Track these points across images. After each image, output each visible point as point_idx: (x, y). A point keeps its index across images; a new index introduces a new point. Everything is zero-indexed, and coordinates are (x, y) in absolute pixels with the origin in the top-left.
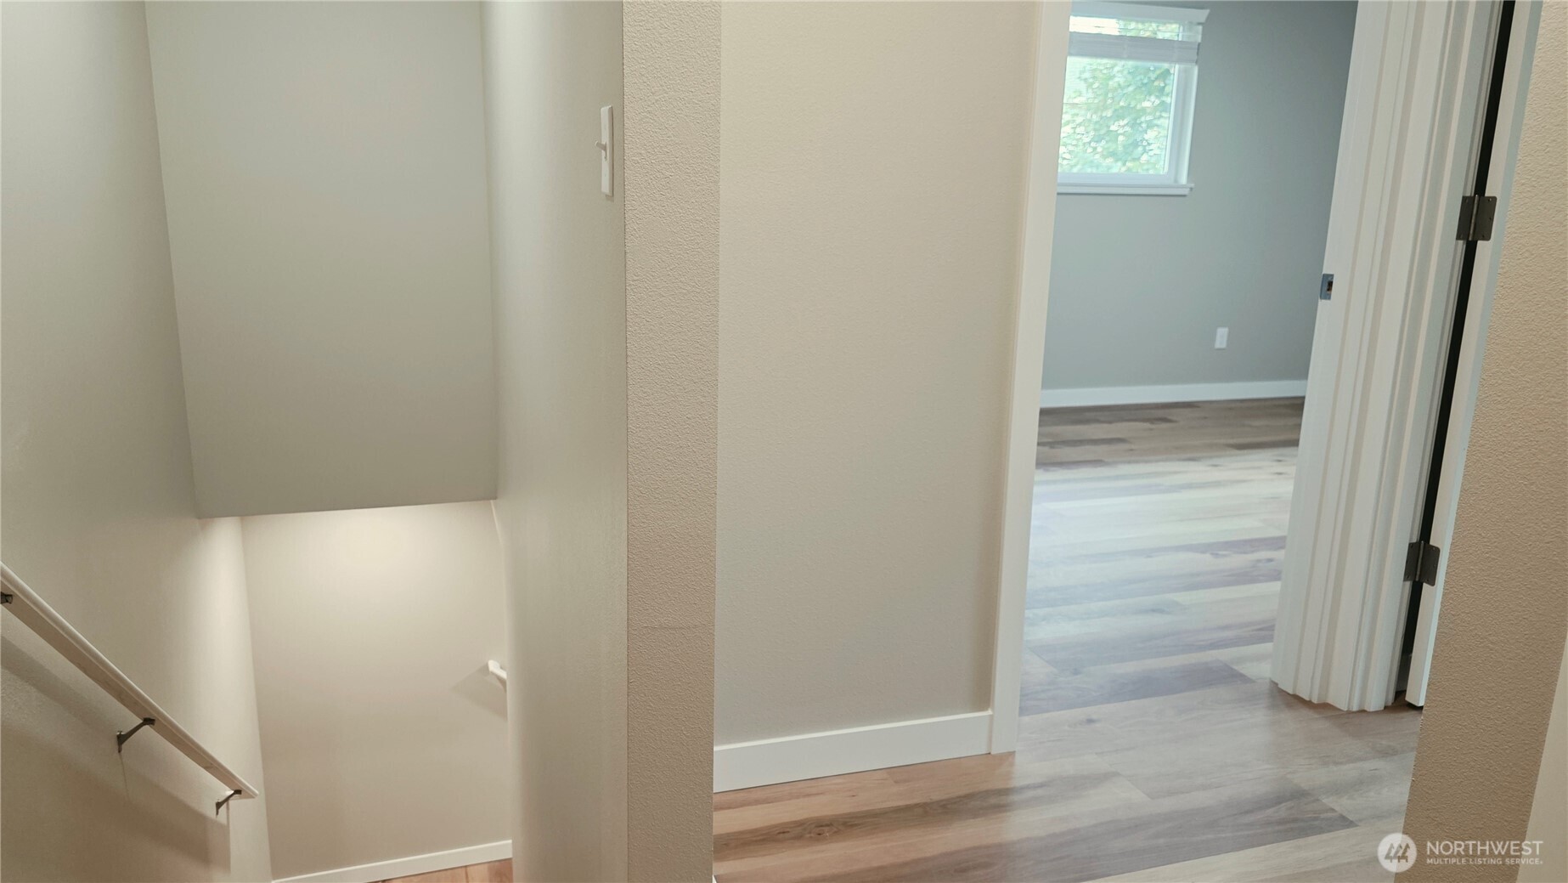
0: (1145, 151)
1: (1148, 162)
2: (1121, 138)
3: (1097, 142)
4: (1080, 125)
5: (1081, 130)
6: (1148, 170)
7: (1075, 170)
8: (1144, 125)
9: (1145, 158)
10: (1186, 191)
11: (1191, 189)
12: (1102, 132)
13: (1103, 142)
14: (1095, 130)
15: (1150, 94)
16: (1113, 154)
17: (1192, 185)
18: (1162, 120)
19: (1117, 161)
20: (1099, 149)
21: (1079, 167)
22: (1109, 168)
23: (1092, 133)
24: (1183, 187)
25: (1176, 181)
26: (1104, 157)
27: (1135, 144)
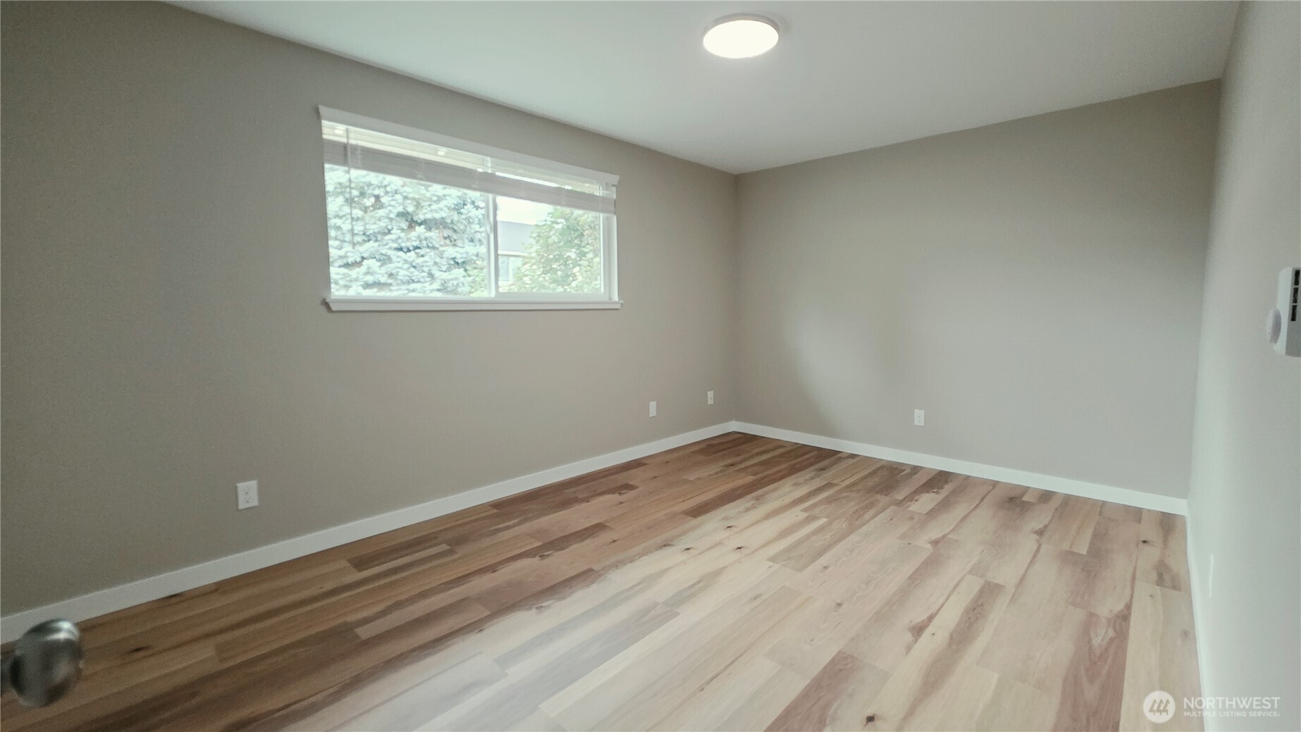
0: (574, 280)
1: (577, 286)
2: (559, 273)
3: (545, 274)
4: (534, 264)
5: (535, 267)
6: (577, 291)
7: (534, 290)
8: (571, 265)
9: (574, 284)
10: (618, 306)
11: (622, 304)
12: (548, 269)
13: (549, 274)
14: (543, 267)
15: (572, 248)
16: (555, 281)
17: (622, 302)
18: (582, 261)
19: (558, 285)
20: (547, 278)
21: (537, 288)
22: (554, 289)
23: (542, 269)
24: (615, 303)
25: (610, 299)
26: (551, 283)
27: (568, 276)
